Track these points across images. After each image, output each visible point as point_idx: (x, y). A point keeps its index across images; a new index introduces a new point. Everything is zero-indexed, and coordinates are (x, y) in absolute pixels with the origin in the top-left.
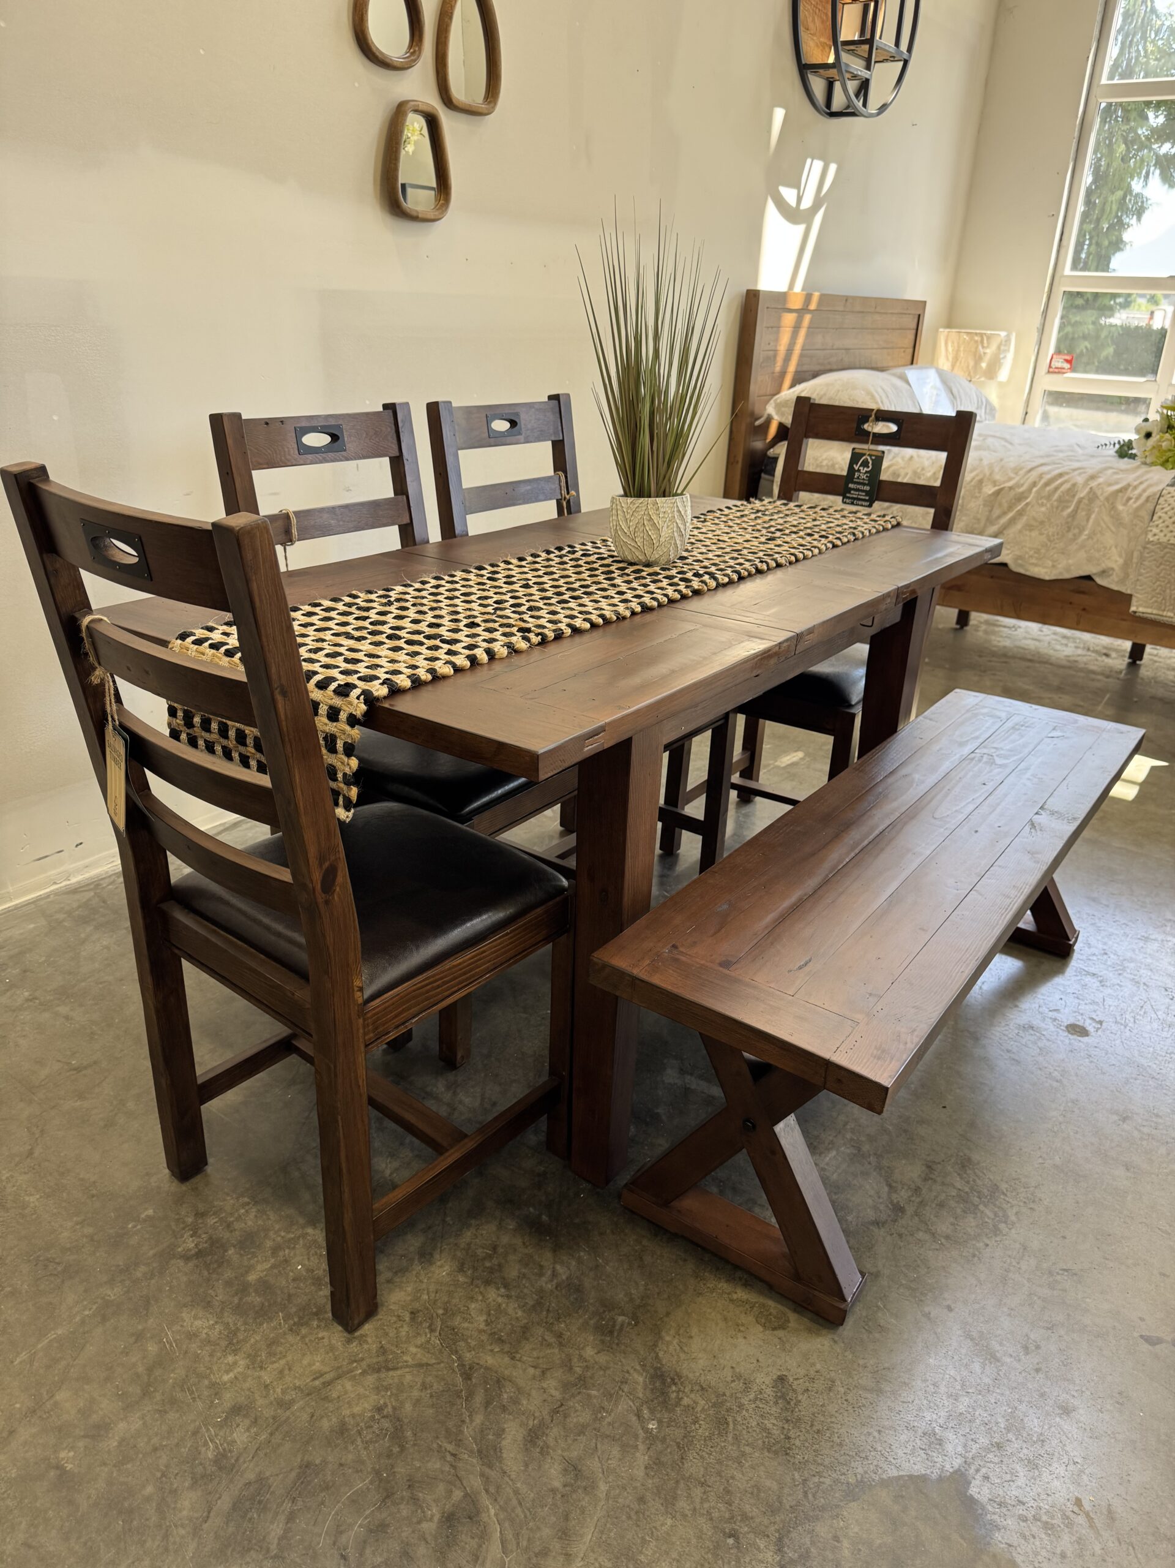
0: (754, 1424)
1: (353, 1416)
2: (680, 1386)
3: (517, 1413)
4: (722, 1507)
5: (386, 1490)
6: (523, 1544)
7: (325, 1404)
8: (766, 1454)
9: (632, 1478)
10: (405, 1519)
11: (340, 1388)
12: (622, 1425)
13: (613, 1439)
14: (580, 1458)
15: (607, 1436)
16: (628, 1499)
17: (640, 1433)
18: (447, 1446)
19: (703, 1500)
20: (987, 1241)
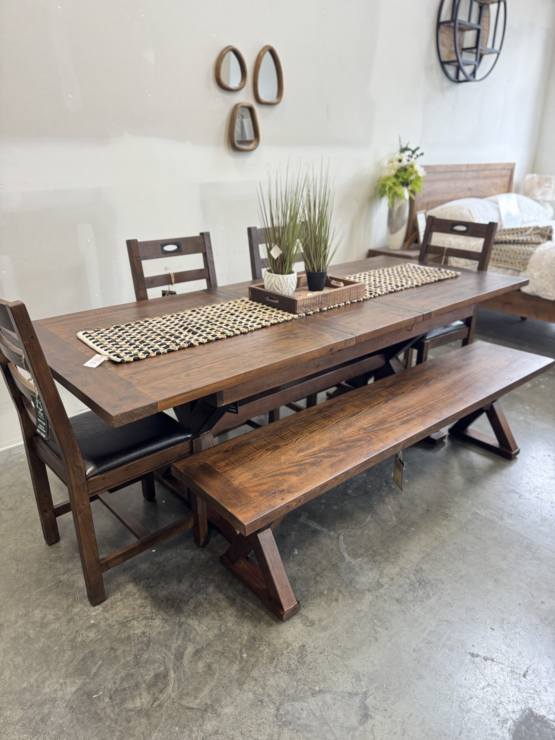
0: (285, 661)
1: (134, 634)
2: (261, 642)
3: (194, 642)
4: (261, 690)
5: (137, 662)
6: (180, 690)
7: (125, 628)
8: (286, 673)
9: (230, 673)
10: (141, 673)
11: (132, 623)
12: (233, 653)
13: (227, 658)
14: (212, 663)
15: (225, 657)
16: (225, 681)
17: (239, 657)
18: (164, 650)
19: (254, 686)
20: (415, 604)
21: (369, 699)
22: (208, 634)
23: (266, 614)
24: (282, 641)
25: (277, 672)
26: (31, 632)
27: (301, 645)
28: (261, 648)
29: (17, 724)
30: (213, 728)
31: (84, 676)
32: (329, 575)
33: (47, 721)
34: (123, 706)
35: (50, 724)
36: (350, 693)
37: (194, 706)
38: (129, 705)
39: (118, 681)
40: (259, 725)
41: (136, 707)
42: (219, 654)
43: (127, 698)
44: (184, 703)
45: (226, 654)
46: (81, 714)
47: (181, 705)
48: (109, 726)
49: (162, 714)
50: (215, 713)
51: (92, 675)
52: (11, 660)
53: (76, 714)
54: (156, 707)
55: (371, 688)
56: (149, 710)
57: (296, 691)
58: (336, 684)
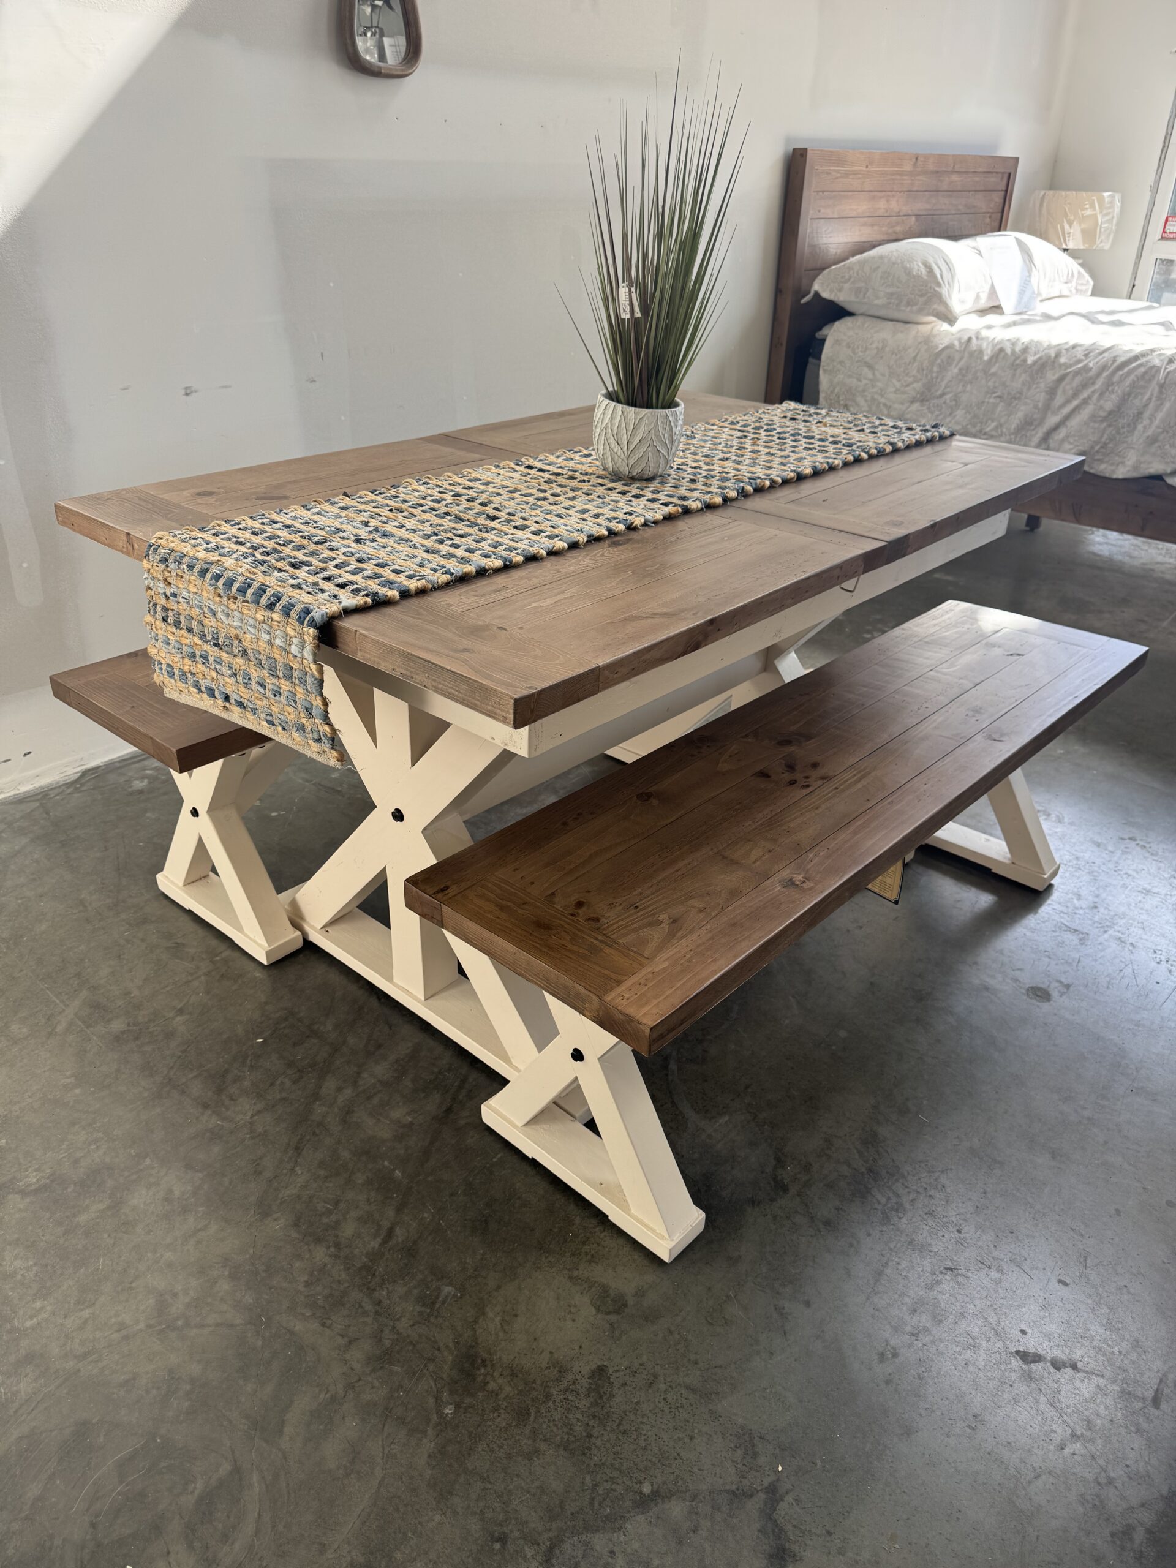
2: (489, 1368)
3: (311, 1384)
4: (497, 1507)
6: (279, 1528)
8: (561, 1451)
9: (411, 1466)
12: (416, 1406)
13: (403, 1421)
15: (398, 1418)
19: (479, 1497)
20: (870, 1230)
21: (783, 1507)
22: (348, 1356)
23: (499, 1287)
24: (544, 1359)
27: (594, 1367)
36: (733, 1493)
39: (103, 1519)
42: (378, 1413)
45: (399, 1412)
57: (591, 1504)
58: (695, 1470)
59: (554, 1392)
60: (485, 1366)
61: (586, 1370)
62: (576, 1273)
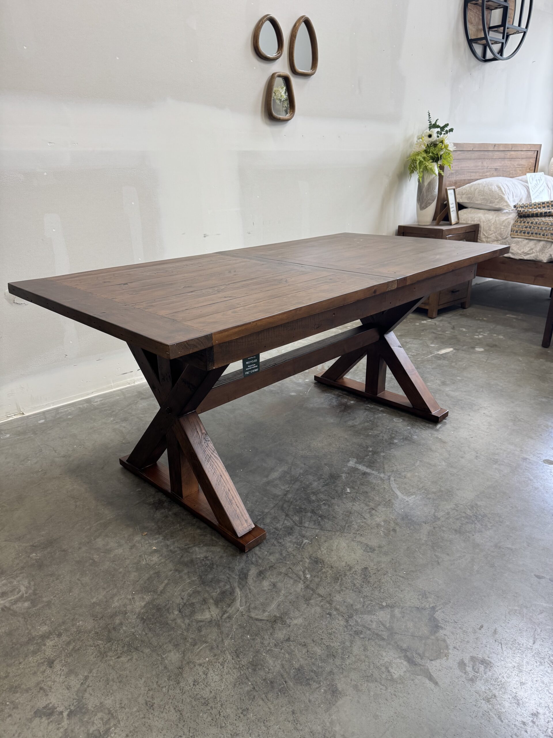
0: (349, 581)
1: (197, 558)
2: (323, 565)
3: (257, 564)
4: (328, 605)
5: (202, 581)
6: (248, 604)
7: (187, 553)
8: (351, 591)
9: (295, 591)
10: (207, 591)
11: (194, 549)
12: (296, 574)
13: (291, 578)
14: (277, 582)
15: (289, 577)
16: (291, 597)
17: (303, 578)
18: (228, 572)
19: (321, 602)
20: (474, 534)
21: (437, 613)
22: (269, 558)
23: (325, 541)
24: (344, 564)
25: (342, 590)
26: (95, 556)
27: (363, 567)
28: (324, 570)
29: (90, 633)
30: (285, 636)
31: (152, 593)
32: (384, 509)
33: (119, 630)
34: (193, 618)
35: (123, 632)
36: (418, 608)
37: (264, 618)
38: (199, 617)
39: (186, 597)
40: (331, 634)
41: (207, 619)
42: (283, 575)
43: (196, 611)
44: (253, 615)
45: (290, 575)
46: (152, 624)
47: (251, 617)
48: (182, 634)
49: (232, 625)
50: (285, 624)
51: (159, 592)
52: (78, 580)
53: (147, 624)
54: (225, 619)
55: (438, 604)
56: (219, 621)
57: (363, 606)
58: (403, 600)
59: (348, 573)
60: (321, 564)
61: (360, 568)
62: (355, 539)
